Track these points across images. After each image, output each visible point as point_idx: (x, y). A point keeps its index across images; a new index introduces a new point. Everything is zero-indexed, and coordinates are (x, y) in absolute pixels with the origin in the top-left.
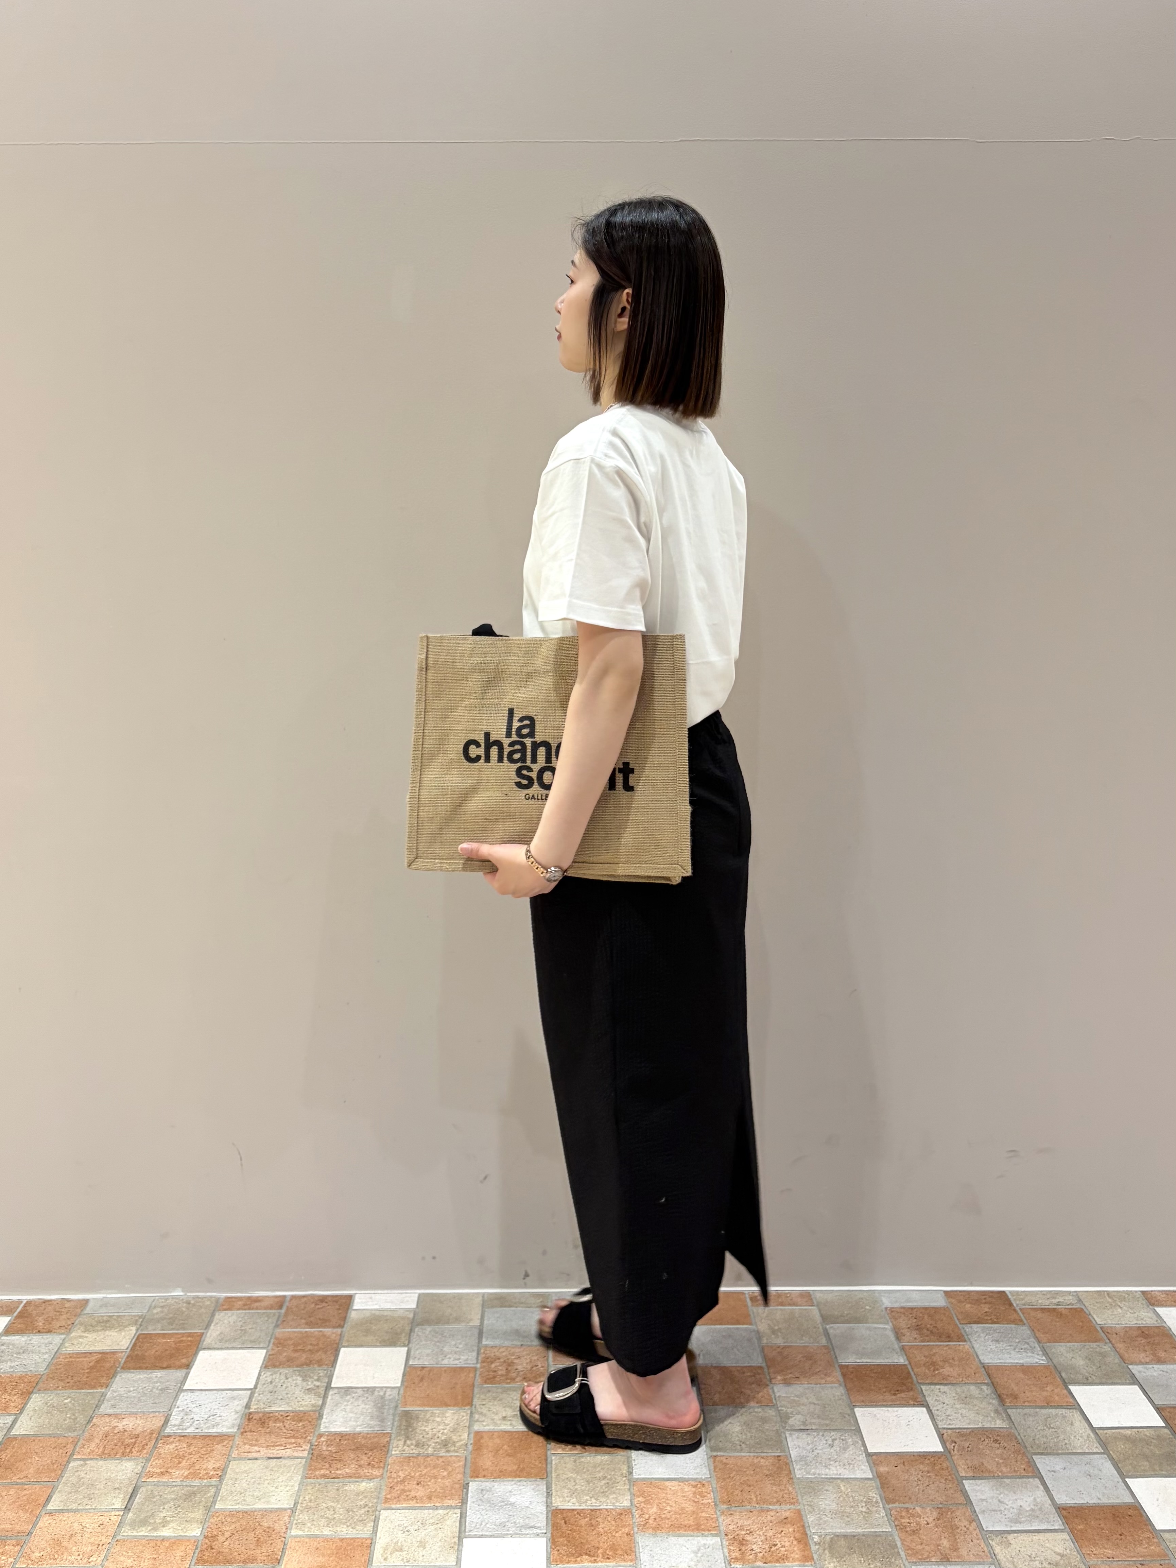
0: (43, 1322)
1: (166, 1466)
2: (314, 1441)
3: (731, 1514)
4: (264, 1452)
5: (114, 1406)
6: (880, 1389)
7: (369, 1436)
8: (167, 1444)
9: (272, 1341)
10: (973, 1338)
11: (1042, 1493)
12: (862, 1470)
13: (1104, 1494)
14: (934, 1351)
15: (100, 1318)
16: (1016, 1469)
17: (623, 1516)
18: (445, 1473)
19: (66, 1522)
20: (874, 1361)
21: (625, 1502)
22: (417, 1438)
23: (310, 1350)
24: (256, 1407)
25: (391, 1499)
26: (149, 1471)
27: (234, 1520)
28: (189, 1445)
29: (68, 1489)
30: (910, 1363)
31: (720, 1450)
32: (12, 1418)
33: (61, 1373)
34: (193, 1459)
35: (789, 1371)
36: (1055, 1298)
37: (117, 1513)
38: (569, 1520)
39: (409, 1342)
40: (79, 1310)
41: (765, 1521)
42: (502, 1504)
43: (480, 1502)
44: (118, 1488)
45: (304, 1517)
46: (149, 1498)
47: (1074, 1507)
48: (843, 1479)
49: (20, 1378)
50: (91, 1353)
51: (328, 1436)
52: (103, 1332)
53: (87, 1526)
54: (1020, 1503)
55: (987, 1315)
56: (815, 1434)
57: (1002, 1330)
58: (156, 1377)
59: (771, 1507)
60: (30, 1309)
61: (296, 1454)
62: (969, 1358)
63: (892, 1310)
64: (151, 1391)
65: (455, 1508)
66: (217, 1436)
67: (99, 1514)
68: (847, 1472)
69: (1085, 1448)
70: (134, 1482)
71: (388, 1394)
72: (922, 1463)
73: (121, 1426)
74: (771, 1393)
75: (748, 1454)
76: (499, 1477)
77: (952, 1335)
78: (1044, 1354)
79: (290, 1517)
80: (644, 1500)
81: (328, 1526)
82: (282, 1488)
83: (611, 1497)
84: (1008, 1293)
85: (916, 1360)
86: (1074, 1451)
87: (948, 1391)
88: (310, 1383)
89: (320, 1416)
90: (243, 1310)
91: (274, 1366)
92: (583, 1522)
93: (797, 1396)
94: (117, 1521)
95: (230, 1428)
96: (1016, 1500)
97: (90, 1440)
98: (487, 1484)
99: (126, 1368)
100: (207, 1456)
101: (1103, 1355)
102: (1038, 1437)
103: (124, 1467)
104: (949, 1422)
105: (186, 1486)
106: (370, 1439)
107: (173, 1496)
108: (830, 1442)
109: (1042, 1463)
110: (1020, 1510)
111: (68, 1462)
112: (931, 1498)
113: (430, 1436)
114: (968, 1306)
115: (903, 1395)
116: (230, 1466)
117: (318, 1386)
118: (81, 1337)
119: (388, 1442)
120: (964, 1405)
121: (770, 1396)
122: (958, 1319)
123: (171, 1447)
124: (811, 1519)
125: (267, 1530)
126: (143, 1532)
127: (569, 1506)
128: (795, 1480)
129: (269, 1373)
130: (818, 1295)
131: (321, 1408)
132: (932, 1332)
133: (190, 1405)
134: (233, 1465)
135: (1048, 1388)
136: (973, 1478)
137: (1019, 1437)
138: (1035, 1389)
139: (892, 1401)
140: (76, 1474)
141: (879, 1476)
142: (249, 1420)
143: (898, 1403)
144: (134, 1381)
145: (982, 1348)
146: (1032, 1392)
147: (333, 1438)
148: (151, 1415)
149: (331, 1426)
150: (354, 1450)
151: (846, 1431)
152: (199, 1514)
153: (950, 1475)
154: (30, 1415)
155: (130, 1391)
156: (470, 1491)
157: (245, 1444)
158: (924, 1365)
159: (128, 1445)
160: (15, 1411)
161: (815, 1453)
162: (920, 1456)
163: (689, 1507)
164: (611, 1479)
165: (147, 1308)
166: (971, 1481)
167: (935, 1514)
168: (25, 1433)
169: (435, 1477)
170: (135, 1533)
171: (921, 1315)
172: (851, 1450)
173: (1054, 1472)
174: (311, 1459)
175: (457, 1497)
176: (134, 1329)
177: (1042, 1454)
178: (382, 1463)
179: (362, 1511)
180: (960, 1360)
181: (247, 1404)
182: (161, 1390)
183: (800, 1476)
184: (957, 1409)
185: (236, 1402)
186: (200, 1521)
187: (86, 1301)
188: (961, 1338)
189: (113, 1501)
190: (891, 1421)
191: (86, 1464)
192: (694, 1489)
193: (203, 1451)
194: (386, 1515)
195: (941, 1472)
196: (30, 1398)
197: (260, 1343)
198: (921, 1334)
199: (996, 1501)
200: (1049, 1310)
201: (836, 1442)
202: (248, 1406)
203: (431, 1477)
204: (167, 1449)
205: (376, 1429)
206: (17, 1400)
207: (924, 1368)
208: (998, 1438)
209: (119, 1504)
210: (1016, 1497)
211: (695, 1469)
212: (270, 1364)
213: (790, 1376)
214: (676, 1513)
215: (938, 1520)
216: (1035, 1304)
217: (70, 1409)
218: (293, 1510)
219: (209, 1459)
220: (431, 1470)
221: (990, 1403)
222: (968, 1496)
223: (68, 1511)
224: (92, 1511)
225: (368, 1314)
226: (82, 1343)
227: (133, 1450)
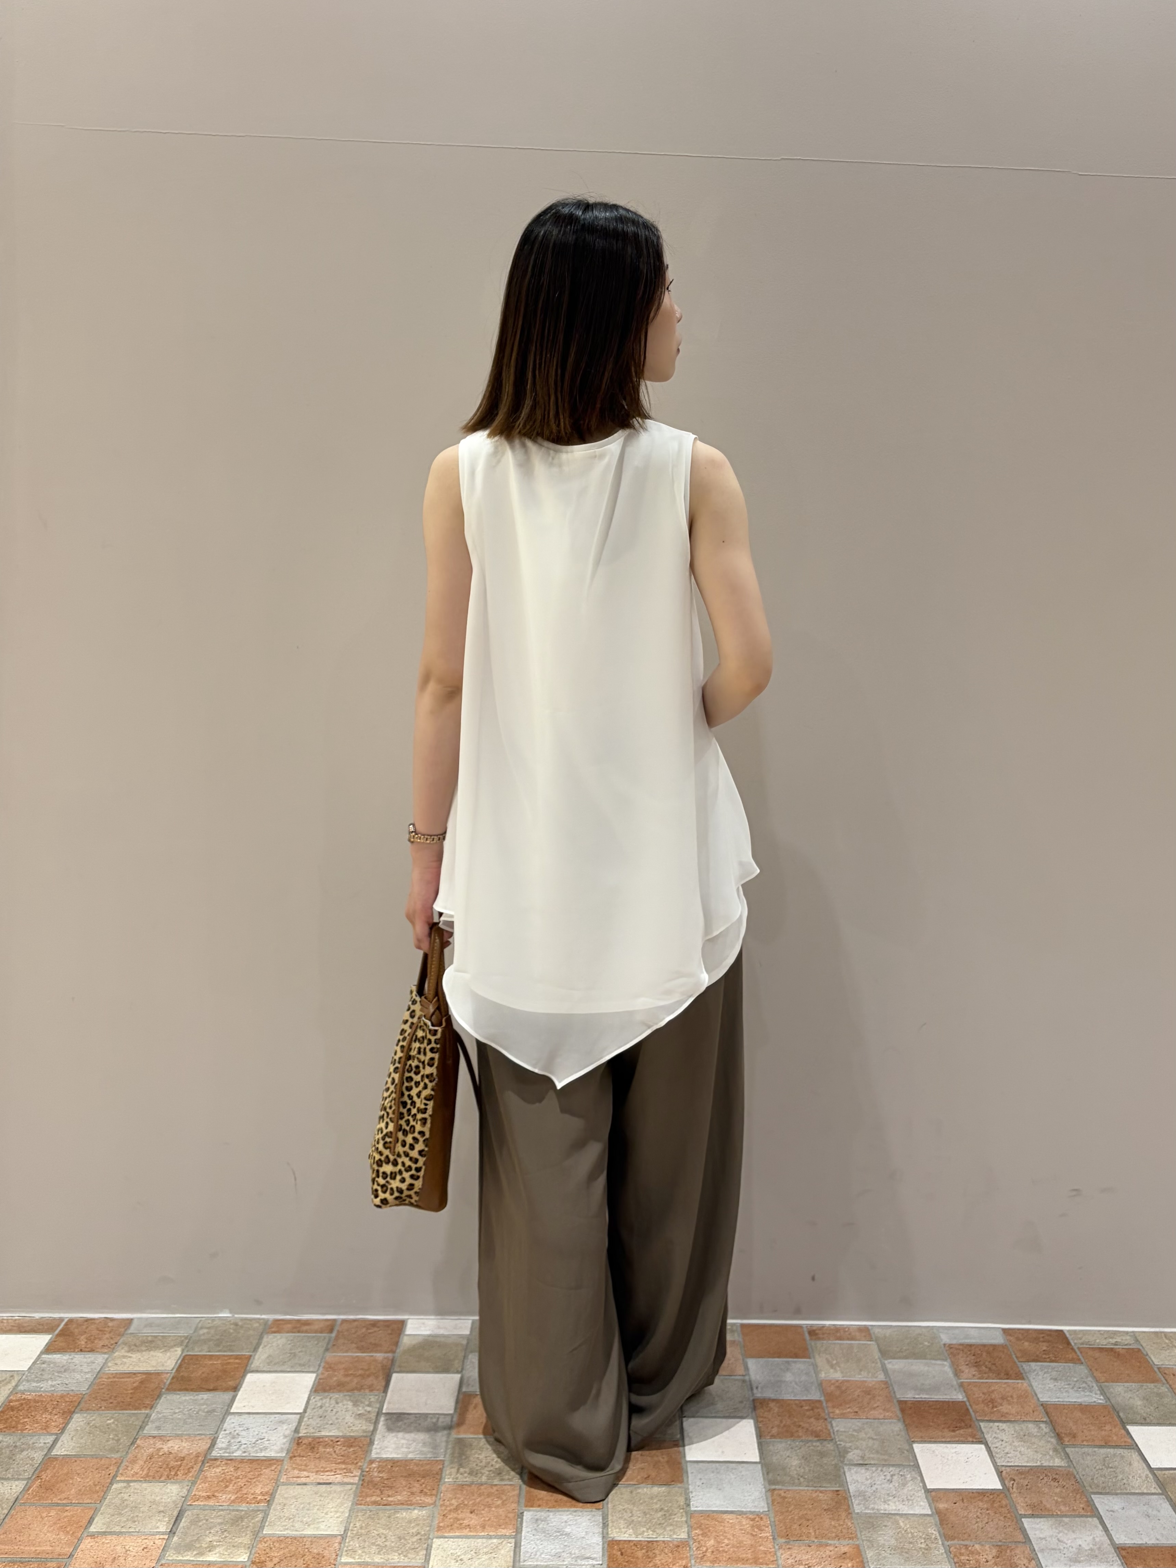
0: (85, 1340)
1: (213, 1489)
2: (364, 1467)
3: (789, 1548)
4: (313, 1477)
5: (158, 1428)
6: (938, 1425)
7: (421, 1463)
8: (214, 1468)
9: (323, 1364)
10: (1032, 1376)
11: (1100, 1533)
12: (921, 1506)
13: (1162, 1535)
14: (993, 1388)
15: (145, 1338)
16: (1075, 1508)
17: (680, 1549)
18: (499, 1502)
19: (109, 1545)
20: (932, 1397)
21: (682, 1534)
22: (470, 1466)
23: (360, 1375)
24: (305, 1431)
25: (444, 1527)
26: (195, 1495)
27: (282, 1546)
28: (237, 1469)
29: (110, 1511)
30: (969, 1401)
31: (777, 1483)
32: (53, 1438)
33: (104, 1393)
34: (239, 1484)
35: (848, 1406)
36: (1112, 1338)
37: (162, 1537)
38: (626, 1551)
39: (462, 1369)
40: (123, 1330)
41: (824, 1556)
42: (558, 1534)
43: (534, 1532)
44: (163, 1512)
45: (355, 1544)
46: (194, 1522)
47: (1133, 1547)
48: (901, 1515)
49: (62, 1397)
50: (135, 1374)
51: (379, 1462)
52: (147, 1352)
53: (131, 1549)
54: (1079, 1542)
55: (1045, 1354)
56: (874, 1469)
57: (1060, 1369)
58: (203, 1399)
59: (829, 1542)
60: (72, 1327)
61: (346, 1480)
62: (1027, 1396)
63: (951, 1346)
64: (197, 1413)
65: (510, 1537)
66: (265, 1460)
67: (143, 1537)
68: (906, 1508)
69: (1142, 1489)
70: (179, 1506)
71: (441, 1420)
72: (982, 1500)
73: (165, 1448)
74: (829, 1427)
75: (806, 1488)
76: (554, 1507)
77: (1011, 1372)
78: (1101, 1394)
79: (340, 1543)
80: (701, 1532)
81: (379, 1553)
82: (332, 1514)
83: (668, 1529)
84: (1066, 1332)
85: (974, 1397)
86: (1133, 1491)
87: (1006, 1428)
88: (360, 1408)
89: (371, 1443)
90: (293, 1332)
91: (325, 1391)
92: (640, 1554)
93: (854, 1430)
94: (161, 1545)
95: (279, 1453)
96: (1075, 1539)
97: (134, 1461)
98: (542, 1514)
99: (171, 1389)
100: (254, 1480)
101: (1160, 1396)
102: (1096, 1476)
103: (168, 1491)
104: (1008, 1459)
105: (233, 1510)
106: (422, 1465)
107: (220, 1521)
108: (888, 1477)
109: (1102, 1503)
110: (1079, 1549)
111: (111, 1484)
112: (990, 1535)
113: (483, 1464)
114: (1026, 1344)
115: (962, 1431)
116: (279, 1492)
117: (369, 1412)
118: (124, 1357)
119: (441, 1470)
120: (1022, 1443)
121: (829, 1430)
122: (1017, 1357)
123: (218, 1470)
124: (870, 1555)
125: (318, 1557)
126: (189, 1556)
127: (624, 1537)
128: (854, 1515)
129: (318, 1398)
130: (877, 1331)
131: (372, 1434)
132: (990, 1369)
133: (238, 1428)
134: (282, 1490)
135: (1106, 1428)
136: (1032, 1516)
137: (1077, 1476)
138: (1093, 1428)
139: (952, 1437)
140: (119, 1496)
141: (938, 1512)
142: (298, 1444)
143: (957, 1439)
144: (180, 1403)
145: (1040, 1386)
146: (1090, 1431)
147: (384, 1464)
148: (197, 1438)
149: (383, 1452)
150: (405, 1477)
151: (904, 1466)
152: (246, 1540)
153: (1009, 1513)
154: (71, 1436)
155: (175, 1413)
156: (524, 1521)
157: (294, 1469)
158: (983, 1401)
159: (173, 1468)
160: (55, 1431)
161: (874, 1488)
162: (979, 1493)
163: (747, 1541)
164: (668, 1511)
165: (193, 1328)
166: (1030, 1520)
167: (994, 1552)
168: (65, 1453)
169: (489, 1506)
170: (180, 1558)
171: (979, 1352)
172: (910, 1486)
173: (1113, 1511)
174: (362, 1485)
175: (511, 1527)
176: (179, 1351)
177: (1101, 1493)
178: (434, 1491)
179: (415, 1539)
180: (1019, 1397)
181: (296, 1428)
182: (207, 1412)
183: (858, 1511)
184: (1015, 1446)
185: (285, 1427)
186: (247, 1546)
187: (131, 1321)
188: (1020, 1376)
189: (158, 1525)
190: (950, 1458)
191: (130, 1486)
192: (751, 1523)
193: (250, 1475)
194: (439, 1543)
195: (1000, 1509)
196: (71, 1418)
197: (309, 1367)
198: (980, 1372)
199: (1055, 1540)
200: (1107, 1350)
201: (895, 1478)
202: (297, 1430)
203: (485, 1505)
204: (213, 1473)
205: (428, 1456)
206: (59, 1420)
207: (983, 1405)
208: (1057, 1477)
209: (163, 1527)
210: (1075, 1536)
211: (753, 1501)
212: (319, 1388)
213: (849, 1410)
214: (733, 1546)
215: (998, 1557)
216: (1093, 1343)
217: (114, 1430)
218: (343, 1537)
219: (257, 1483)
220: (485, 1498)
221: (1049, 1442)
222: (1027, 1535)
223: (111, 1533)
224: (136, 1534)
225: (420, 1339)
226: (126, 1363)
227: (179, 1473)
